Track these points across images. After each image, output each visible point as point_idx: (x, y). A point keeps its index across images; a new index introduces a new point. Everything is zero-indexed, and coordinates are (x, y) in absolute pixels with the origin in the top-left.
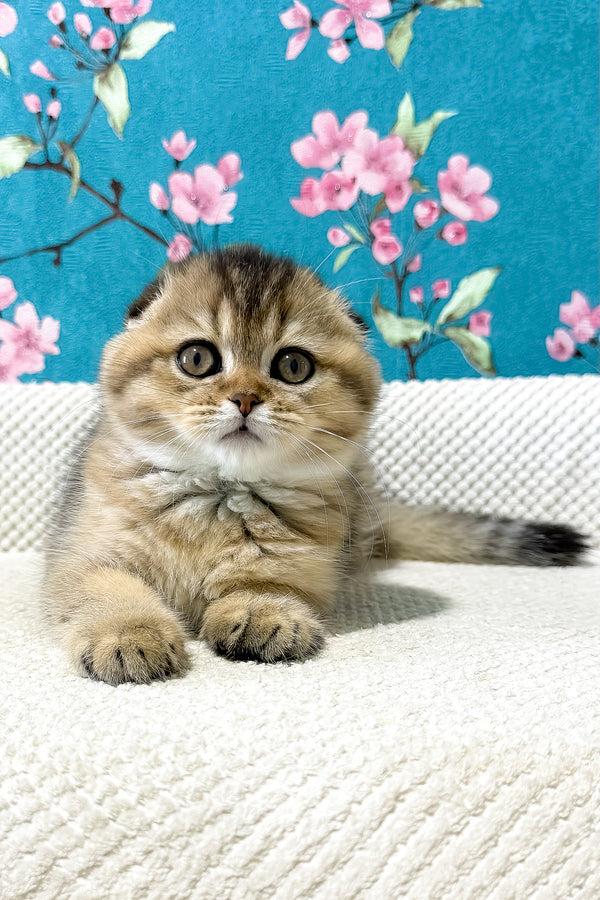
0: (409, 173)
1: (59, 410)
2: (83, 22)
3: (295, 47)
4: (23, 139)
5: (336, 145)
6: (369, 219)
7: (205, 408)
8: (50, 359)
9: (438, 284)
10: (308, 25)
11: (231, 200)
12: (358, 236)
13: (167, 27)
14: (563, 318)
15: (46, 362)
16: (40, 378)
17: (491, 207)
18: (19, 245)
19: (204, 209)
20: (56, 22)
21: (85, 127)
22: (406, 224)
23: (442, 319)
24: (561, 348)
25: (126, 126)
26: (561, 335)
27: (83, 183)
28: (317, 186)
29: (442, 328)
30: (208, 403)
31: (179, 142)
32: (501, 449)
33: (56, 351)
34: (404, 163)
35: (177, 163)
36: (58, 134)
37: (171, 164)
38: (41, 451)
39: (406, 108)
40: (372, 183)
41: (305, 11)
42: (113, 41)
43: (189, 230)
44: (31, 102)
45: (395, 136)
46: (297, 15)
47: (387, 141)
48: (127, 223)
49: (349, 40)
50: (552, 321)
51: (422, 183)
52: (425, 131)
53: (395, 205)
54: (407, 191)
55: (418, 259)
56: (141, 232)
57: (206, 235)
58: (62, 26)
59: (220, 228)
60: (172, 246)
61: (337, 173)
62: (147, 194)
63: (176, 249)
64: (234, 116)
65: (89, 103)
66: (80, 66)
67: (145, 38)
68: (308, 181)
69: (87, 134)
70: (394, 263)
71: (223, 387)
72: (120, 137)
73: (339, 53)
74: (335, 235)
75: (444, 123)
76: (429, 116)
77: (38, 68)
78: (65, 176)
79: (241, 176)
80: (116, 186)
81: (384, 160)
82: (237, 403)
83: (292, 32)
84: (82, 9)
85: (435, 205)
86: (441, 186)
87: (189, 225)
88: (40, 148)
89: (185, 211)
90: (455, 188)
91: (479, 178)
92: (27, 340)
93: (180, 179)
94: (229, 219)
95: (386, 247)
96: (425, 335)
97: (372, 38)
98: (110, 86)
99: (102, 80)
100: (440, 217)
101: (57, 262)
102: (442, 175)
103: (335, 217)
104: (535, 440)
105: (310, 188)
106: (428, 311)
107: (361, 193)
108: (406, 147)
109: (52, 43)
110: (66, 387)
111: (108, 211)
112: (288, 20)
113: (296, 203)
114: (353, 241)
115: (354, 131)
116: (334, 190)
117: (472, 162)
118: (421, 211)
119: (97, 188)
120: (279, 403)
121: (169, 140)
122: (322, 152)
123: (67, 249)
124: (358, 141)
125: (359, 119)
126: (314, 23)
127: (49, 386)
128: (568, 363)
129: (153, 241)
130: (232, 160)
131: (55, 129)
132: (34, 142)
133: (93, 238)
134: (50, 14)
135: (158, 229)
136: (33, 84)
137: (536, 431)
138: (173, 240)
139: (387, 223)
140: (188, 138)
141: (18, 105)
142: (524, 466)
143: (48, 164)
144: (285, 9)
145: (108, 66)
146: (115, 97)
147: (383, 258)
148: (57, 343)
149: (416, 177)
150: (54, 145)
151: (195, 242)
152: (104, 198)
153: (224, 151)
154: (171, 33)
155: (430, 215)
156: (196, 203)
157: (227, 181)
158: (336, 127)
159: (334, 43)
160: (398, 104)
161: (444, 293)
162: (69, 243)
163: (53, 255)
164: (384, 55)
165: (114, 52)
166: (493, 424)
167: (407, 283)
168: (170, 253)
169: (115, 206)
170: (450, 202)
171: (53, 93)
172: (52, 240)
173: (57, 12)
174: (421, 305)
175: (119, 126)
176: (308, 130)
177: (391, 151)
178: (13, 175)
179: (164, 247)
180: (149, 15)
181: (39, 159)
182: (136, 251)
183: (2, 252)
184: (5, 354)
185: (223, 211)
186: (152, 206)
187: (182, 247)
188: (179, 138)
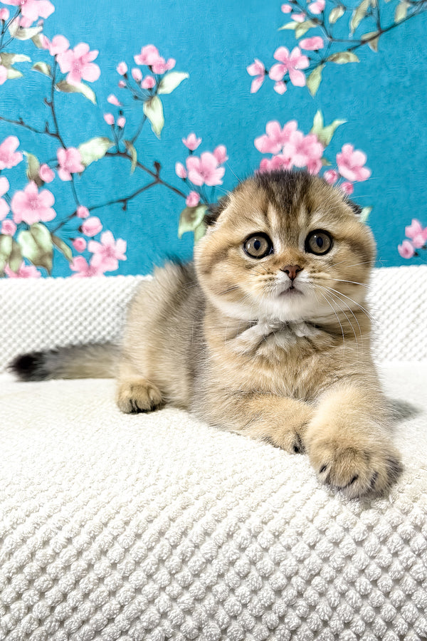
0: (321, 155)
2: (137, 73)
3: (256, 86)
4: (105, 139)
5: (279, 140)
7: (267, 276)
8: (121, 263)
10: (263, 73)
11: (221, 171)
13: (184, 76)
14: (407, 235)
15: (119, 265)
16: (114, 274)
17: (366, 173)
18: (103, 200)
19: (206, 177)
20: (122, 74)
21: (138, 133)
24: (407, 251)
25: (162, 132)
26: (407, 244)
27: (138, 164)
28: (269, 163)
30: (268, 273)
31: (192, 140)
33: (124, 258)
34: (317, 150)
35: (191, 152)
36: (124, 136)
37: (188, 152)
39: (318, 119)
40: (300, 161)
41: (261, 65)
42: (154, 84)
43: (200, 190)
44: (109, 118)
45: (311, 135)
46: (257, 68)
47: (308, 137)
48: (163, 186)
49: (286, 81)
50: (401, 237)
51: (328, 161)
52: (328, 132)
54: (320, 165)
56: (172, 191)
57: (208, 192)
58: (125, 76)
59: (215, 188)
60: (189, 198)
61: (280, 156)
62: (174, 169)
63: (191, 200)
64: (222, 125)
65: (141, 119)
66: (136, 98)
67: (172, 82)
68: (264, 158)
69: (140, 136)
71: (276, 263)
72: (159, 138)
73: (280, 89)
75: (339, 126)
76: (331, 123)
77: (112, 99)
78: (128, 160)
79: (227, 158)
80: (157, 165)
81: (306, 148)
82: (287, 272)
83: (254, 77)
84: (136, 66)
85: (335, 173)
86: (338, 162)
87: (198, 187)
88: (114, 144)
89: (196, 178)
90: (346, 163)
91: (359, 157)
92: (108, 252)
93: (192, 161)
94: (220, 182)
97: (298, 80)
98: (153, 109)
99: (148, 106)
100: (338, 179)
101: (125, 208)
105: (265, 164)
107: (294, 167)
108: (319, 141)
109: (120, 85)
111: (153, 179)
112: (252, 70)
115: (289, 132)
116: (279, 165)
117: (356, 148)
118: (328, 176)
119: (146, 166)
120: (313, 268)
121: (186, 139)
122: (272, 144)
123: (129, 201)
124: (292, 138)
125: (292, 125)
126: (266, 72)
127: (121, 278)
128: (411, 260)
129: (178, 195)
130: (222, 149)
131: (122, 134)
132: (110, 141)
133: (145, 194)
134: (118, 69)
135: (181, 189)
136: (110, 108)
138: (189, 195)
140: (197, 137)
141: (101, 120)
143: (119, 153)
144: (250, 64)
145: (151, 98)
146: (156, 115)
148: (125, 254)
149: (325, 157)
151: (201, 196)
152: (150, 172)
153: (217, 145)
154: (187, 78)
155: (333, 178)
156: (202, 173)
157: (219, 161)
158: (280, 130)
159: (278, 83)
160: (314, 117)
162: (131, 197)
163: (122, 204)
164: (305, 89)
165: (154, 91)
168: (187, 202)
169: (157, 176)
170: (343, 170)
171: (121, 113)
172: (122, 196)
173: (123, 68)
175: (158, 131)
176: (263, 131)
177: (310, 143)
178: (99, 160)
179: (183, 199)
180: (175, 69)
181: (114, 151)
182: (169, 202)
183: (94, 203)
184: (96, 261)
185: (217, 178)
186: (177, 176)
187: (194, 199)
188: (192, 138)
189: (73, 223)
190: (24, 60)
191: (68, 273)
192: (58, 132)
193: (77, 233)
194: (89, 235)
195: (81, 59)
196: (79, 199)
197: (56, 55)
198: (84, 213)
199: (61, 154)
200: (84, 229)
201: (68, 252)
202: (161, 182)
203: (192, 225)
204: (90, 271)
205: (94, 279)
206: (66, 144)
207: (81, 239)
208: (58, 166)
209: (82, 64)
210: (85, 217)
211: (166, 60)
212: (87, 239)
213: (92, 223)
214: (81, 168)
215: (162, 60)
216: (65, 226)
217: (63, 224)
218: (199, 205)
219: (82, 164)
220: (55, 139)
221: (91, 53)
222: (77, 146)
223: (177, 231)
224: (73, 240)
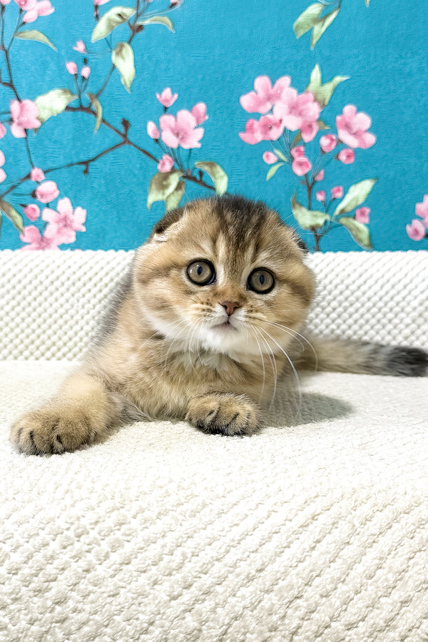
0: (317, 116)
1: (85, 268)
4: (65, 91)
5: (269, 98)
6: (290, 146)
8: (79, 235)
9: (335, 189)
11: (200, 133)
12: (283, 157)
14: (418, 213)
15: (77, 237)
16: (73, 247)
17: (370, 139)
18: (61, 161)
19: (182, 139)
21: (105, 84)
22: (315, 151)
23: (337, 212)
24: (416, 232)
25: (132, 84)
26: (417, 224)
27: (103, 121)
28: (256, 124)
29: (337, 218)
31: (167, 95)
32: (376, 298)
33: (84, 229)
34: (314, 110)
35: (166, 109)
36: (88, 88)
37: (162, 110)
38: (73, 295)
39: (316, 74)
40: (293, 123)
43: (174, 153)
44: (71, 67)
45: (307, 92)
47: (303, 95)
48: (132, 147)
50: (411, 215)
51: (326, 124)
52: (329, 88)
53: (307, 138)
54: (316, 128)
55: (322, 172)
57: (183, 156)
59: (193, 151)
61: (270, 116)
63: (164, 164)
64: (203, 79)
65: (109, 68)
68: (251, 121)
69: (107, 89)
70: (306, 175)
71: (216, 295)
72: (128, 91)
74: (267, 156)
75: (341, 83)
76: (331, 80)
78: (93, 116)
79: (207, 117)
80: (126, 123)
81: (301, 108)
82: (225, 307)
85: (334, 137)
86: (338, 125)
87: (172, 149)
88: (76, 97)
89: (170, 140)
90: (347, 127)
91: (363, 121)
92: (65, 222)
93: (167, 119)
94: (199, 145)
95: (301, 164)
96: (326, 222)
98: (123, 58)
99: (117, 54)
100: (337, 145)
101: (86, 172)
102: (339, 118)
103: (269, 145)
104: (399, 293)
105: (252, 126)
106: (328, 206)
107: (285, 130)
108: (315, 100)
110: (90, 253)
111: (120, 139)
113: (242, 135)
114: (280, 161)
115: (281, 89)
116: (268, 127)
117: (359, 110)
118: (324, 142)
119: (112, 124)
120: (251, 307)
121: (160, 93)
122: (260, 103)
123: (92, 163)
124: (284, 96)
125: (285, 81)
127: (78, 252)
128: (421, 242)
129: (148, 158)
130: (201, 107)
131: (86, 86)
132: (72, 94)
135: (152, 151)
136: (73, 56)
137: (399, 287)
138: (162, 159)
139: (302, 149)
140: (173, 93)
141: (63, 69)
142: (391, 310)
143: (81, 108)
146: (126, 65)
147: (299, 172)
148: (83, 224)
149: (322, 119)
150: (85, 96)
151: (176, 160)
152: (117, 131)
153: (197, 101)
155: (331, 144)
156: (177, 135)
157: (198, 121)
158: (270, 86)
160: (311, 72)
161: (339, 195)
162: (93, 160)
163: (83, 167)
166: (370, 282)
167: (315, 188)
168: (159, 167)
169: (125, 136)
170: (344, 135)
171: (85, 61)
172: (83, 158)
174: (324, 202)
175: (128, 84)
176: (251, 88)
177: (305, 102)
178: (58, 114)
179: (156, 163)
181: (75, 105)
182: (138, 166)
183: (50, 165)
184: (50, 231)
185: (194, 140)
186: (149, 136)
187: (167, 163)
188: (167, 93)
189: (25, 187)
191: (17, 245)
192: (11, 81)
193: (29, 198)
194: (44, 201)
196: (33, 159)
198: (38, 176)
199: (15, 106)
200: (38, 194)
201: (19, 220)
202: (129, 143)
203: (163, 194)
204: (43, 243)
205: (48, 252)
206: (20, 95)
207: (34, 206)
208: (11, 120)
210: (39, 180)
212: (41, 207)
213: (48, 188)
214: (37, 124)
216: (16, 191)
217: (14, 187)
218: (173, 171)
219: (38, 118)
220: (8, 89)
222: (33, 99)
223: (146, 200)
224: (24, 206)
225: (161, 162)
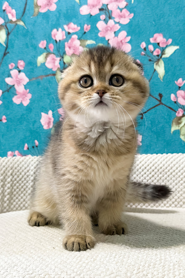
1: (143, 163)
2: (151, 47)
13: (177, 47)
20: (143, 48)
21: (151, 78)
25: (164, 77)
27: (150, 95)
30: (88, 95)
33: (141, 144)
35: (180, 87)
37: (178, 88)
42: (160, 52)
43: (184, 108)
48: (164, 106)
56: (168, 108)
58: (145, 49)
62: (170, 97)
63: (179, 113)
65: (153, 71)
66: (150, 60)
67: (170, 51)
69: (152, 80)
71: (93, 90)
72: (162, 81)
80: (161, 95)
84: (150, 44)
87: (183, 106)
89: (182, 102)
93: (180, 92)
98: (159, 66)
99: (157, 64)
101: (142, 118)
109: (142, 54)
111: (158, 103)
119: (154, 96)
121: (177, 81)
123: (145, 114)
127: (139, 155)
129: (171, 111)
133: (153, 110)
134: (141, 46)
135: (173, 107)
138: (178, 110)
140: (183, 80)
145: (159, 60)
146: (160, 69)
148: (141, 142)
151: (184, 111)
152: (157, 99)
154: (178, 49)
156: (184, 99)
163: (141, 116)
165: (160, 56)
168: (177, 114)
169: (160, 101)
172: (141, 112)
173: (144, 45)
175: (162, 78)
179: (175, 113)
180: (171, 45)
182: (166, 114)
186: (172, 101)
187: (180, 112)
188: (180, 80)
190: (92, 43)
195: (121, 41)
197: (108, 40)
202: (162, 104)
203: (179, 127)
209: (122, 44)
211: (167, 40)
215: (165, 40)
218: (183, 116)
221: (127, 38)
223: (170, 130)
225: (177, 112)
